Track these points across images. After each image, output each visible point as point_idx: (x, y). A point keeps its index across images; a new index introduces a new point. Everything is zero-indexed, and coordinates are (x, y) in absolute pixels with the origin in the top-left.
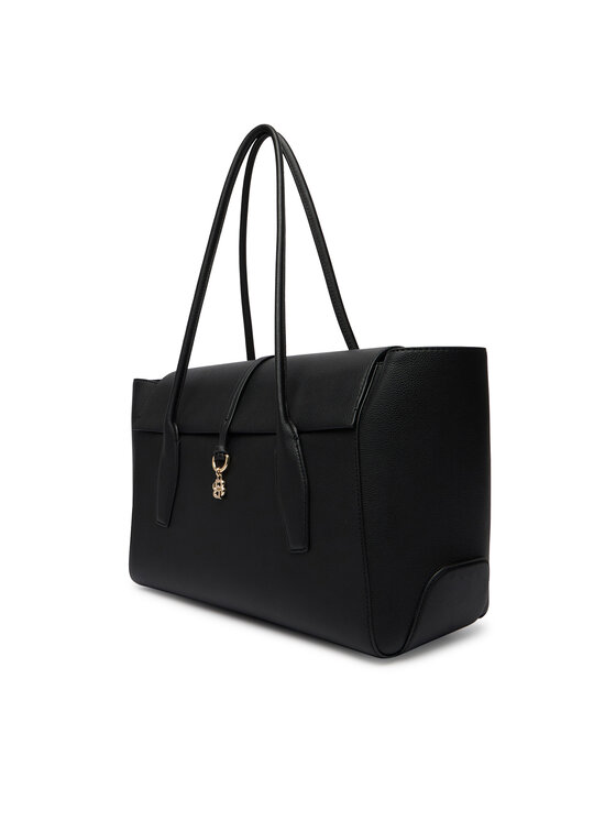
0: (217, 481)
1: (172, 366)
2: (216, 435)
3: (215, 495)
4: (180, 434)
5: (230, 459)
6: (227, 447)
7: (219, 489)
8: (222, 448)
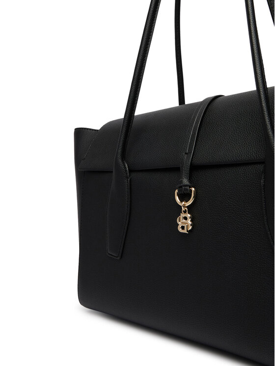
0: (183, 215)
1: (119, 114)
2: (177, 169)
3: (180, 230)
4: (130, 171)
5: (196, 192)
6: (190, 179)
7: (185, 223)
8: (185, 181)
